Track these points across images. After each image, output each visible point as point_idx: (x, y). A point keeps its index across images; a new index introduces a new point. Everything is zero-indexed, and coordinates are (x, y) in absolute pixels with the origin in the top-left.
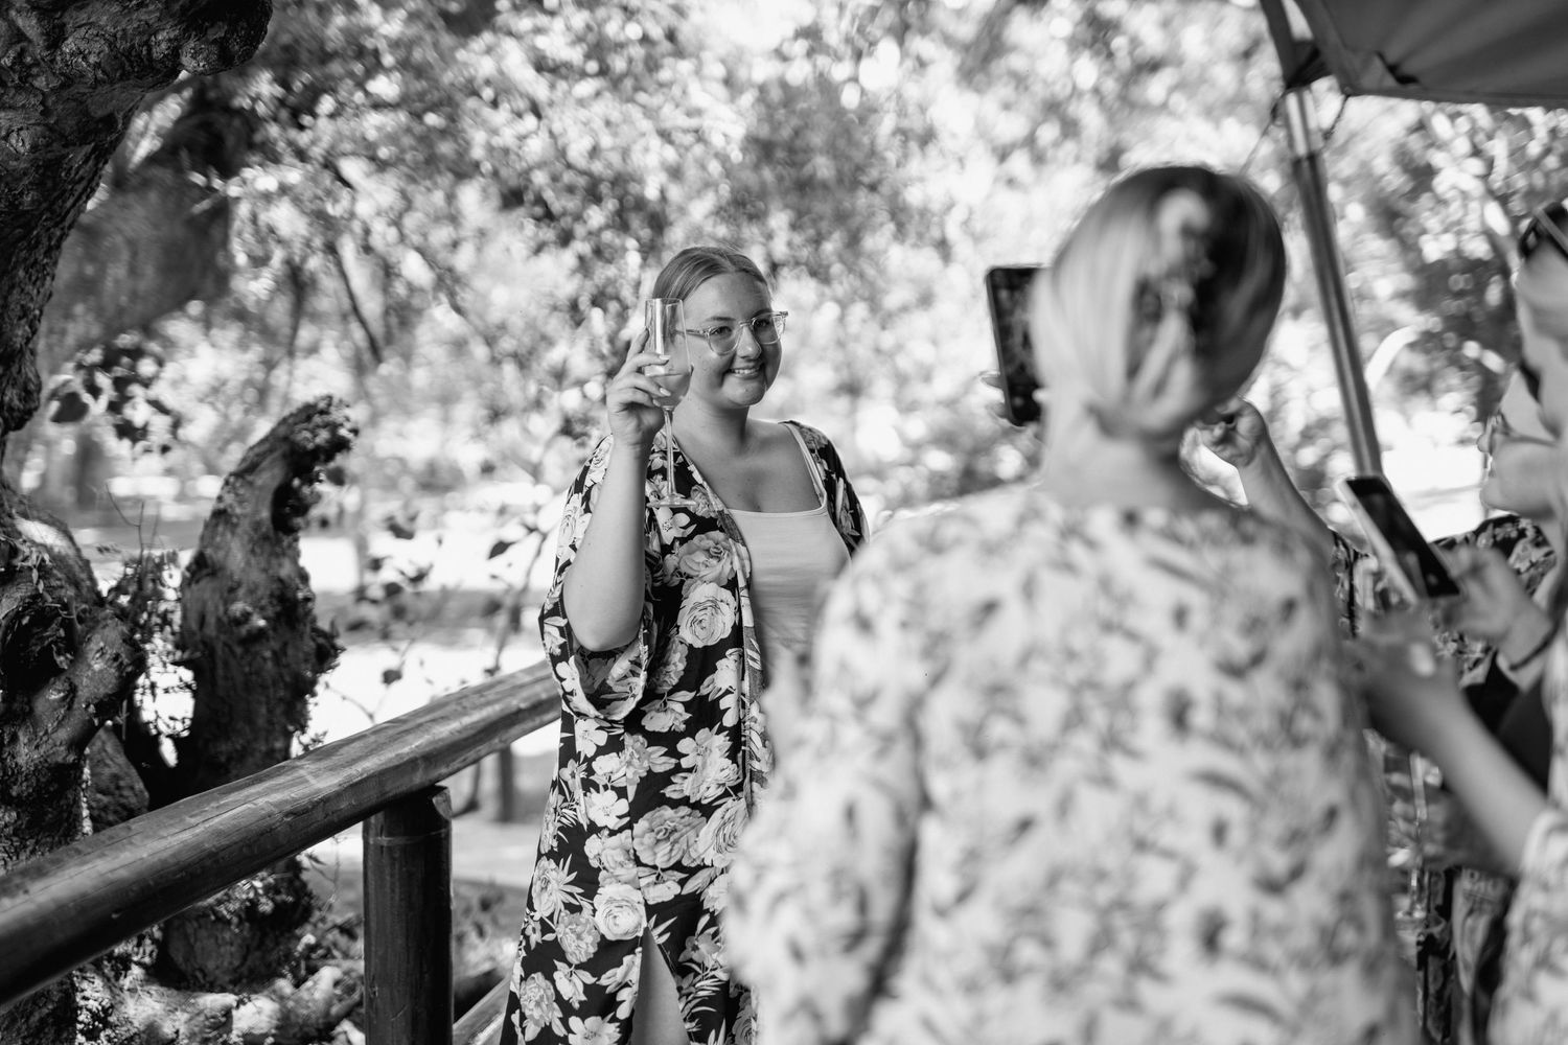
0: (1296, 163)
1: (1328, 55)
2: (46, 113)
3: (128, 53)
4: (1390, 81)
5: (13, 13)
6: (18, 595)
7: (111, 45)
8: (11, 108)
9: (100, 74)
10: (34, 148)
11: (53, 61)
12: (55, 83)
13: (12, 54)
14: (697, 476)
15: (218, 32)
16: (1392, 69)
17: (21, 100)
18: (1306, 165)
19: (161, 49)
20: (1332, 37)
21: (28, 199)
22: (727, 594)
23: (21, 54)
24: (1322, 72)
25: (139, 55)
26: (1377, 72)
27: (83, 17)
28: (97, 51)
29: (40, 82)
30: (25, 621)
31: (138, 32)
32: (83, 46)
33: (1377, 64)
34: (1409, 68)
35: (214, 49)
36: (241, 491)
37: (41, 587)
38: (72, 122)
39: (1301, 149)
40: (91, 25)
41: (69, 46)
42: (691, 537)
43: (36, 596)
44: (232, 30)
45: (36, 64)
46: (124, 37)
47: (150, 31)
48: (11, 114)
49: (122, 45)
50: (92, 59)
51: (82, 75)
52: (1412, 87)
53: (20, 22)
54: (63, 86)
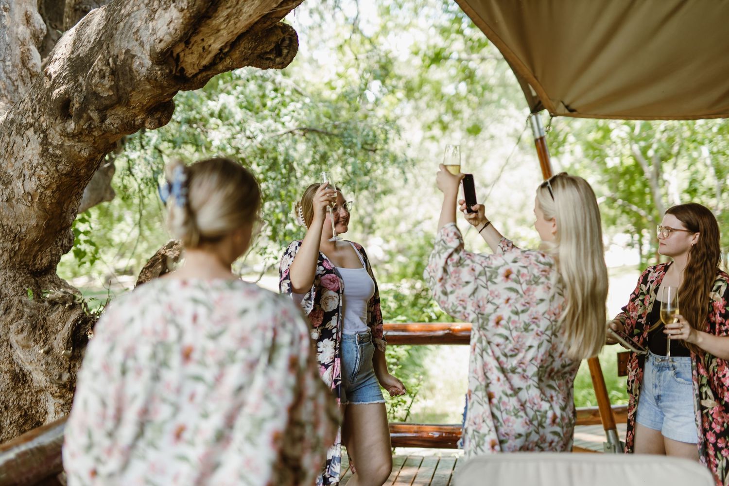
0: (536, 141)
1: (544, 102)
2: (94, 143)
3: (127, 124)
4: (567, 111)
5: (89, 111)
6: (78, 313)
7: (122, 121)
8: (83, 141)
9: (118, 131)
10: (90, 155)
11: (101, 126)
12: (101, 133)
13: (87, 124)
14: (324, 257)
15: (158, 115)
16: (567, 107)
17: (87, 139)
18: (539, 141)
19: (138, 121)
20: (544, 96)
21: (83, 171)
22: (336, 294)
23: (90, 125)
24: (542, 108)
25: (130, 124)
26: (561, 108)
27: (113, 112)
28: (117, 123)
29: (96, 133)
30: (80, 322)
31: (131, 116)
32: (112, 121)
33: (561, 104)
34: (573, 106)
35: (157, 121)
36: (148, 274)
37: (85, 310)
38: (102, 146)
39: (538, 136)
40: (115, 114)
41: (108, 121)
42: (325, 274)
43: (84, 313)
44: (163, 114)
45: (95, 127)
46: (126, 118)
47: (136, 115)
48: (82, 144)
49: (125, 121)
50: (115, 126)
51: (111, 131)
52: (575, 113)
53: (91, 114)
54: (103, 134)
